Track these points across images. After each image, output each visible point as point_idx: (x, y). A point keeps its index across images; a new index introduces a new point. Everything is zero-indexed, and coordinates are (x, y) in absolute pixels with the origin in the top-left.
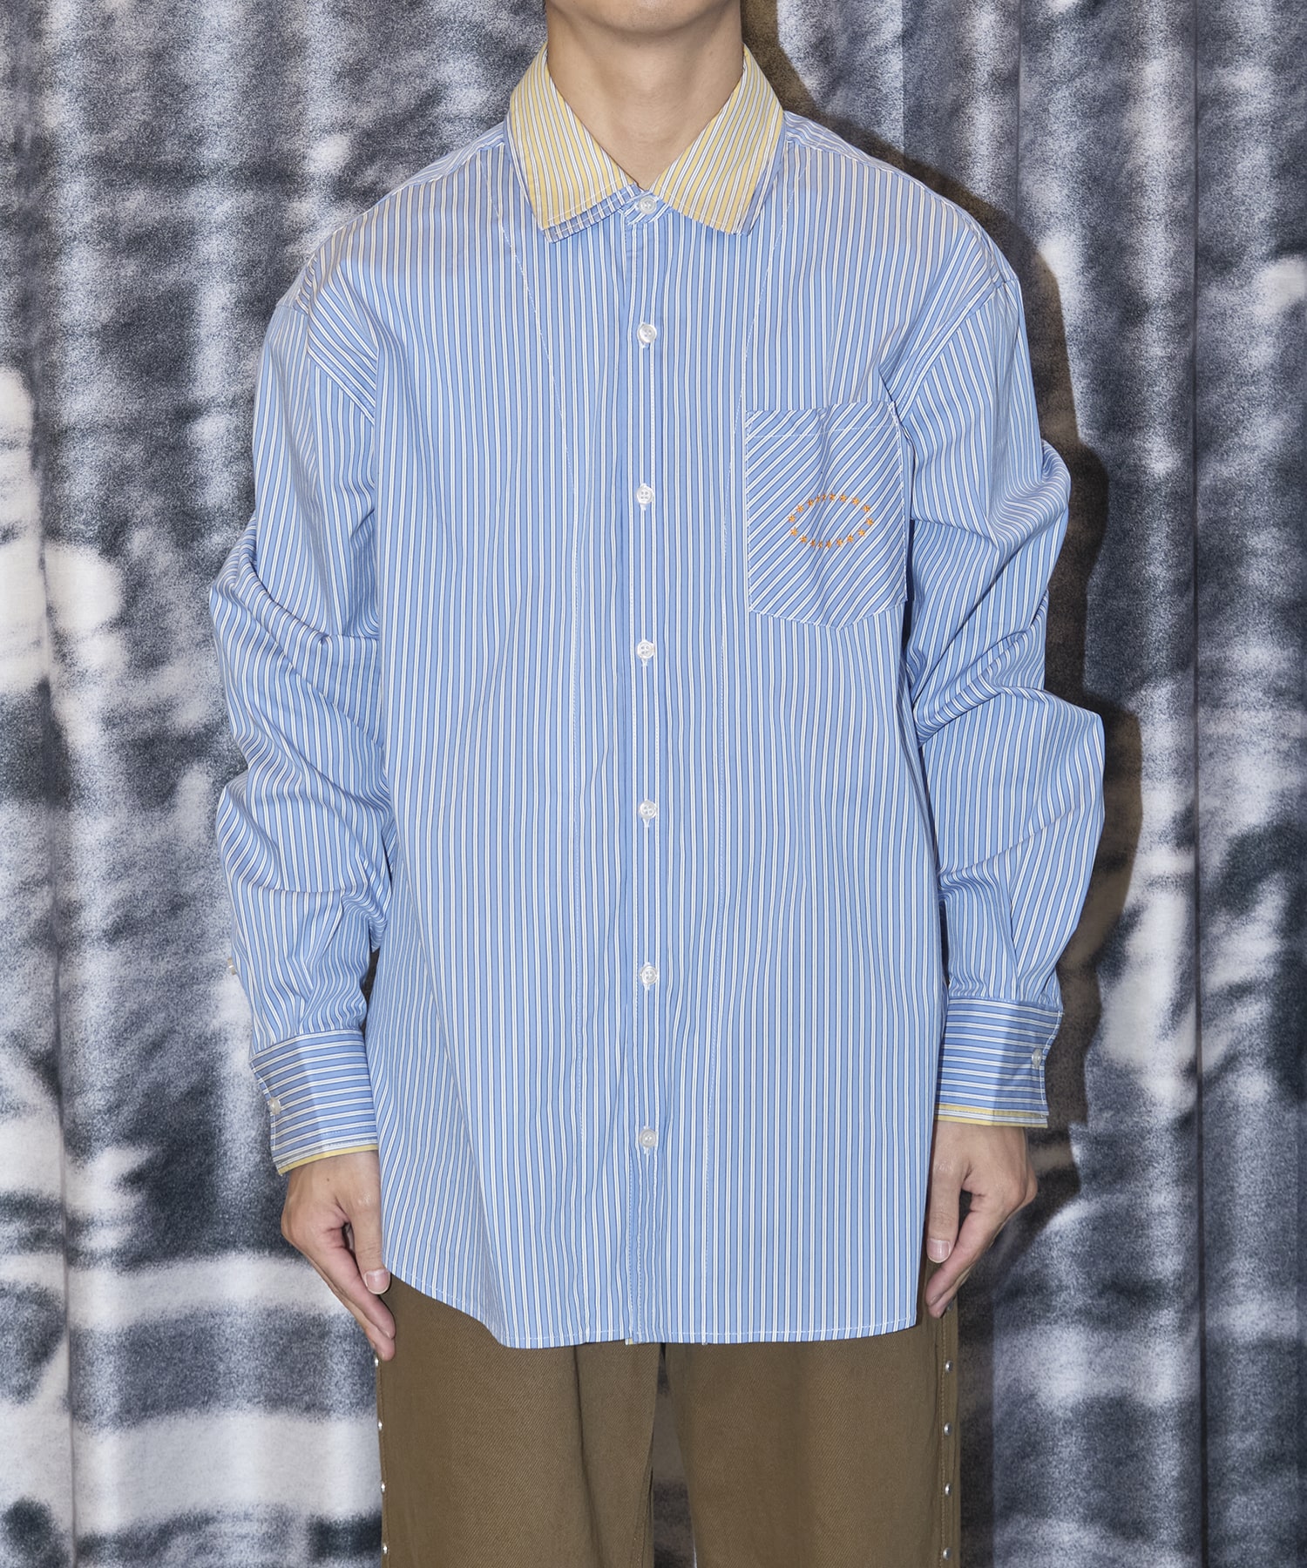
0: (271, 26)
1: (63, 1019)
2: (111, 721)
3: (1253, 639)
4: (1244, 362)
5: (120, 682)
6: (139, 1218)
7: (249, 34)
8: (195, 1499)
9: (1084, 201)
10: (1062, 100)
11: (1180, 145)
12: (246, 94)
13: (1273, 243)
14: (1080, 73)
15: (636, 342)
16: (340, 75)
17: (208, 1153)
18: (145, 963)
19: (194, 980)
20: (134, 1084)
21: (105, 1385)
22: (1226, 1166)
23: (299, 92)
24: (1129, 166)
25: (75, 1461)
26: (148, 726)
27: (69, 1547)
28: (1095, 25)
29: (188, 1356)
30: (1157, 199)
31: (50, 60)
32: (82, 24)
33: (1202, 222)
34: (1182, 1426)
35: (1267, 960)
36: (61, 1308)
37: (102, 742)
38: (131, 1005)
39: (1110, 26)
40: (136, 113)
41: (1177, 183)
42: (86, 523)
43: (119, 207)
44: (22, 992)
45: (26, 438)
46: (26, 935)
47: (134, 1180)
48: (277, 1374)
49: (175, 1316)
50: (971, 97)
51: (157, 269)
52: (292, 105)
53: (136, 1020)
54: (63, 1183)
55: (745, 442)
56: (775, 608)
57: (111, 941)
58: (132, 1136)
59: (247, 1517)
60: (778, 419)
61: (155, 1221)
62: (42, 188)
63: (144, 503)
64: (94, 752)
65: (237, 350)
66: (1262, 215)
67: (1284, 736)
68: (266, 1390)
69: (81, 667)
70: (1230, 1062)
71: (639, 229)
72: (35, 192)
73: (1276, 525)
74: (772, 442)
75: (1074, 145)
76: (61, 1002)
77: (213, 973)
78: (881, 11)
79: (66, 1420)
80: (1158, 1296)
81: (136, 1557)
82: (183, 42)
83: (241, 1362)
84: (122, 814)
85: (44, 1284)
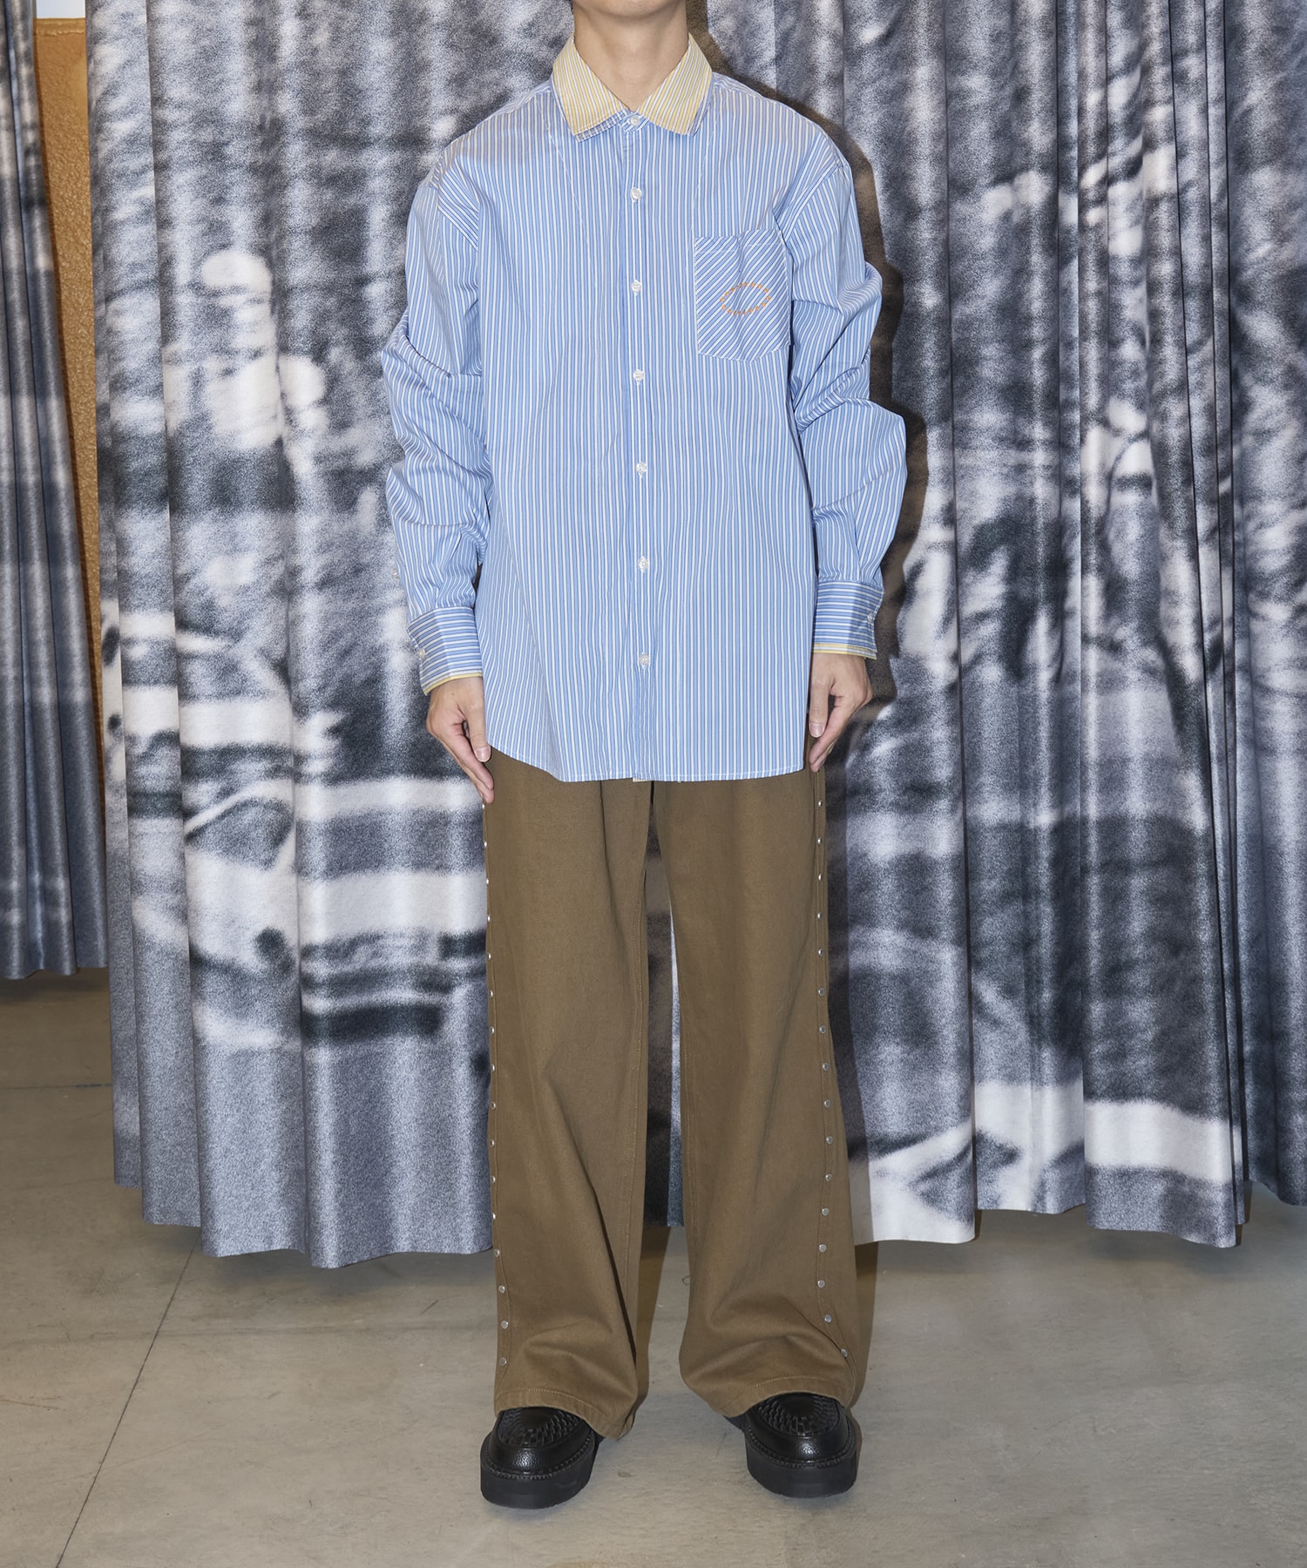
0: (410, 54)
1: (291, 636)
2: (319, 459)
3: (986, 408)
4: (977, 247)
5: (324, 436)
6: (337, 754)
7: (397, 61)
8: (370, 925)
9: (883, 152)
10: (869, 93)
11: (938, 115)
12: (395, 95)
13: (993, 177)
14: (879, 78)
15: (629, 199)
16: (450, 81)
17: (378, 717)
18: (340, 603)
19: (368, 614)
20: (334, 674)
21: (318, 853)
22: (976, 720)
23: (426, 92)
24: (908, 129)
25: (299, 901)
26: (340, 463)
27: (296, 955)
28: (887, 50)
29: (366, 838)
30: (925, 147)
31: (281, 73)
32: (300, 52)
33: (951, 165)
34: (955, 869)
35: (998, 598)
36: (291, 811)
37: (316, 470)
38: (332, 627)
39: (895, 49)
40: (331, 105)
41: (936, 138)
42: (304, 343)
43: (322, 159)
44: (266, 624)
45: (267, 296)
46: (269, 590)
47: (335, 731)
48: (419, 848)
49: (358, 814)
50: (815, 89)
51: (344, 196)
52: (422, 100)
53: (335, 636)
54: (292, 735)
55: (694, 255)
56: (713, 352)
57: (320, 589)
58: (333, 705)
59: (402, 935)
60: (713, 242)
61: (347, 756)
62: (277, 148)
63: (338, 332)
64: (309, 477)
65: (391, 244)
66: (986, 161)
67: (1005, 465)
68: (412, 858)
69: (302, 427)
70: (978, 659)
71: (631, 134)
72: (273, 151)
73: (998, 341)
74: (710, 255)
75: (876, 120)
76: (290, 627)
77: (380, 611)
78: (763, 45)
79: (294, 879)
80: (938, 792)
81: (337, 957)
82: (358, 65)
83: (399, 842)
84: (326, 514)
85: (280, 798)
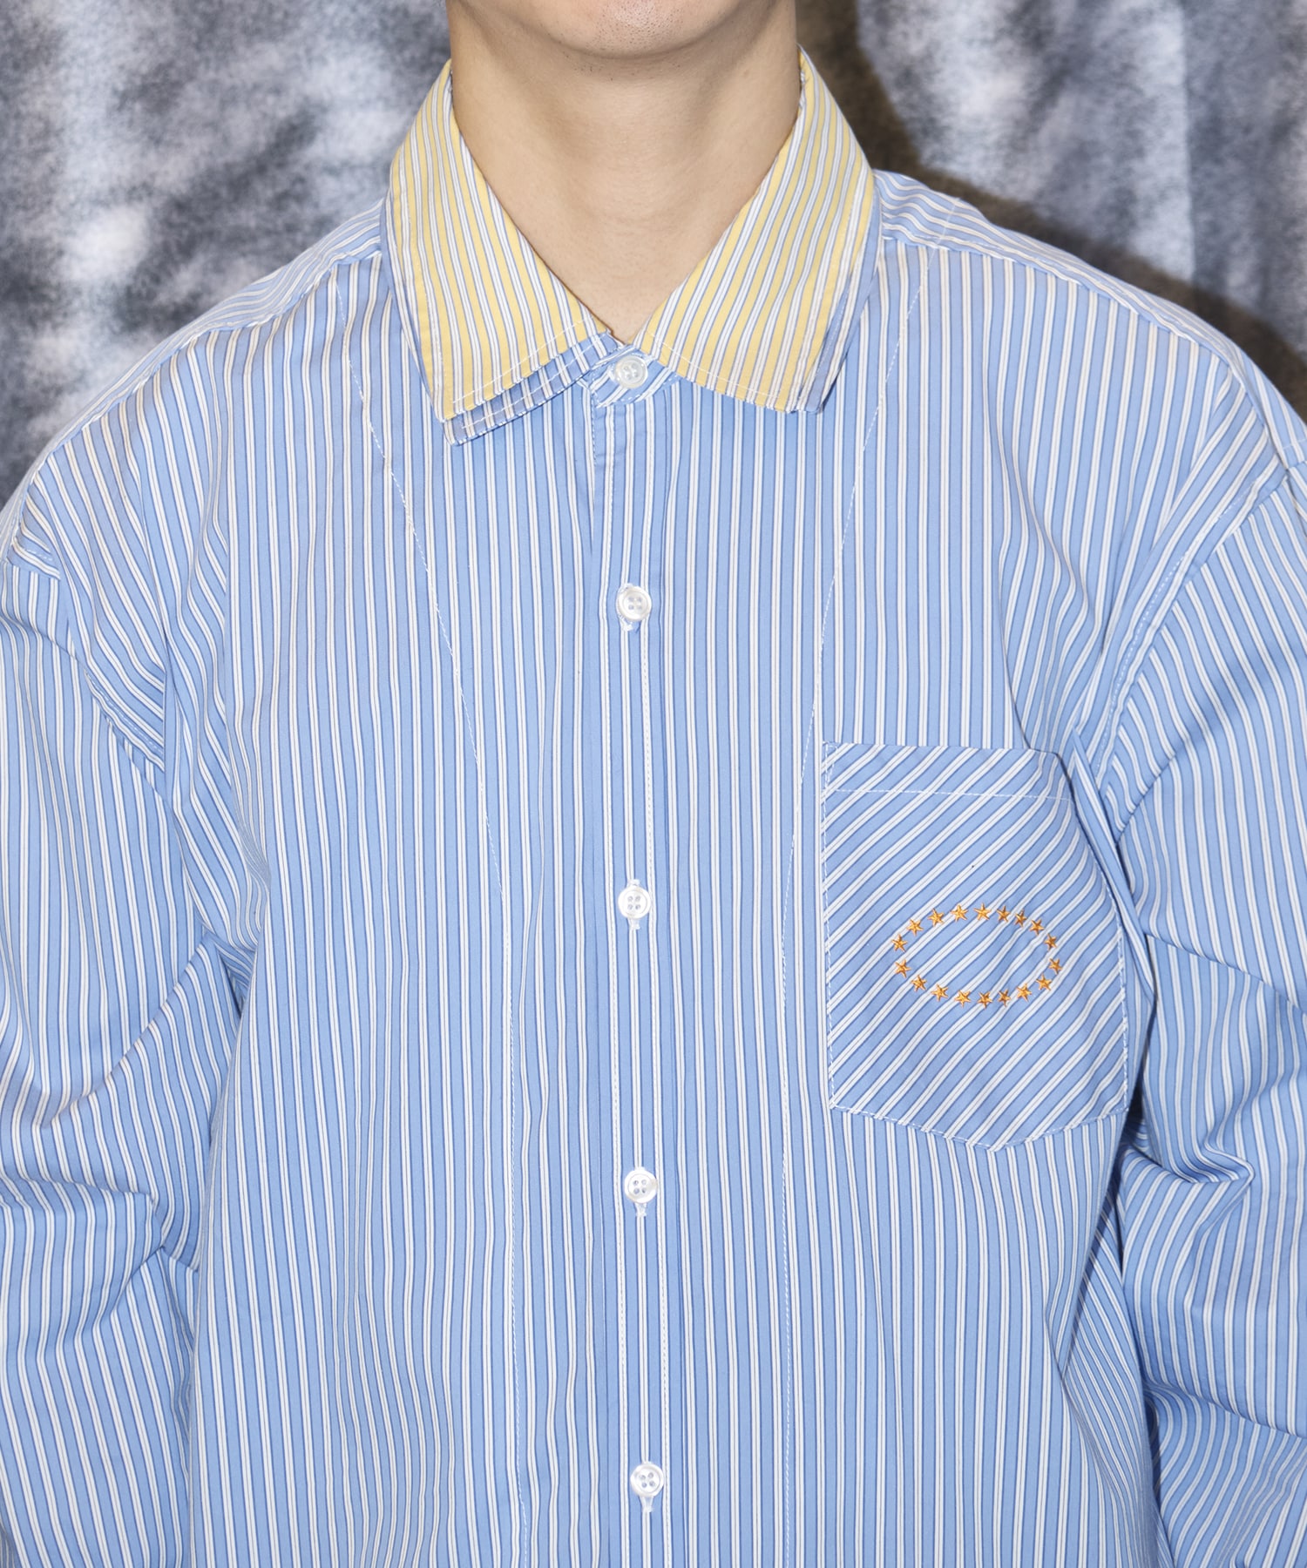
15: (614, 619)
16: (124, 97)
23: (48, 132)
52: (36, 155)
55: (821, 798)
71: (620, 413)
74: (870, 800)
